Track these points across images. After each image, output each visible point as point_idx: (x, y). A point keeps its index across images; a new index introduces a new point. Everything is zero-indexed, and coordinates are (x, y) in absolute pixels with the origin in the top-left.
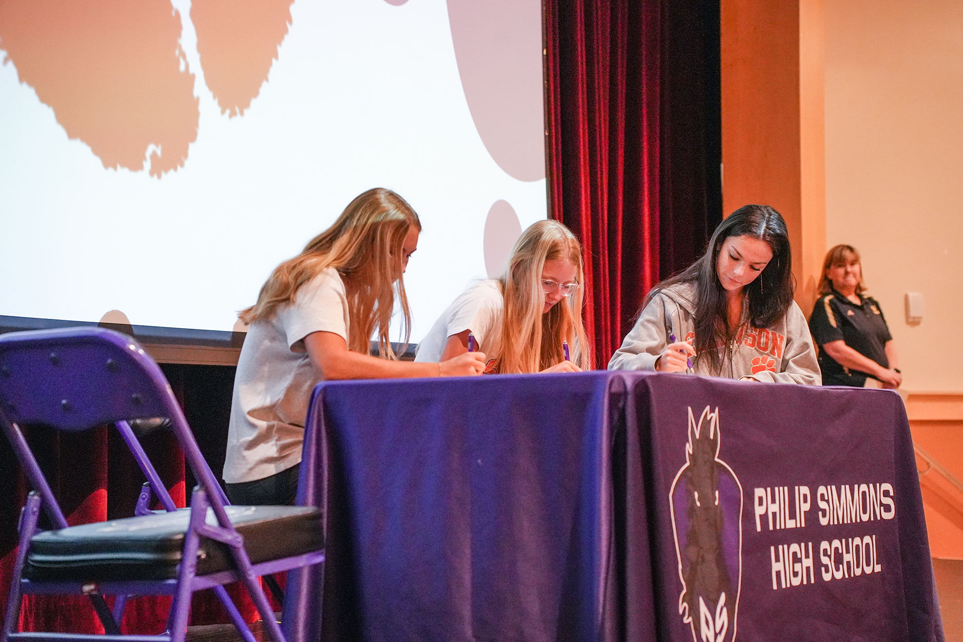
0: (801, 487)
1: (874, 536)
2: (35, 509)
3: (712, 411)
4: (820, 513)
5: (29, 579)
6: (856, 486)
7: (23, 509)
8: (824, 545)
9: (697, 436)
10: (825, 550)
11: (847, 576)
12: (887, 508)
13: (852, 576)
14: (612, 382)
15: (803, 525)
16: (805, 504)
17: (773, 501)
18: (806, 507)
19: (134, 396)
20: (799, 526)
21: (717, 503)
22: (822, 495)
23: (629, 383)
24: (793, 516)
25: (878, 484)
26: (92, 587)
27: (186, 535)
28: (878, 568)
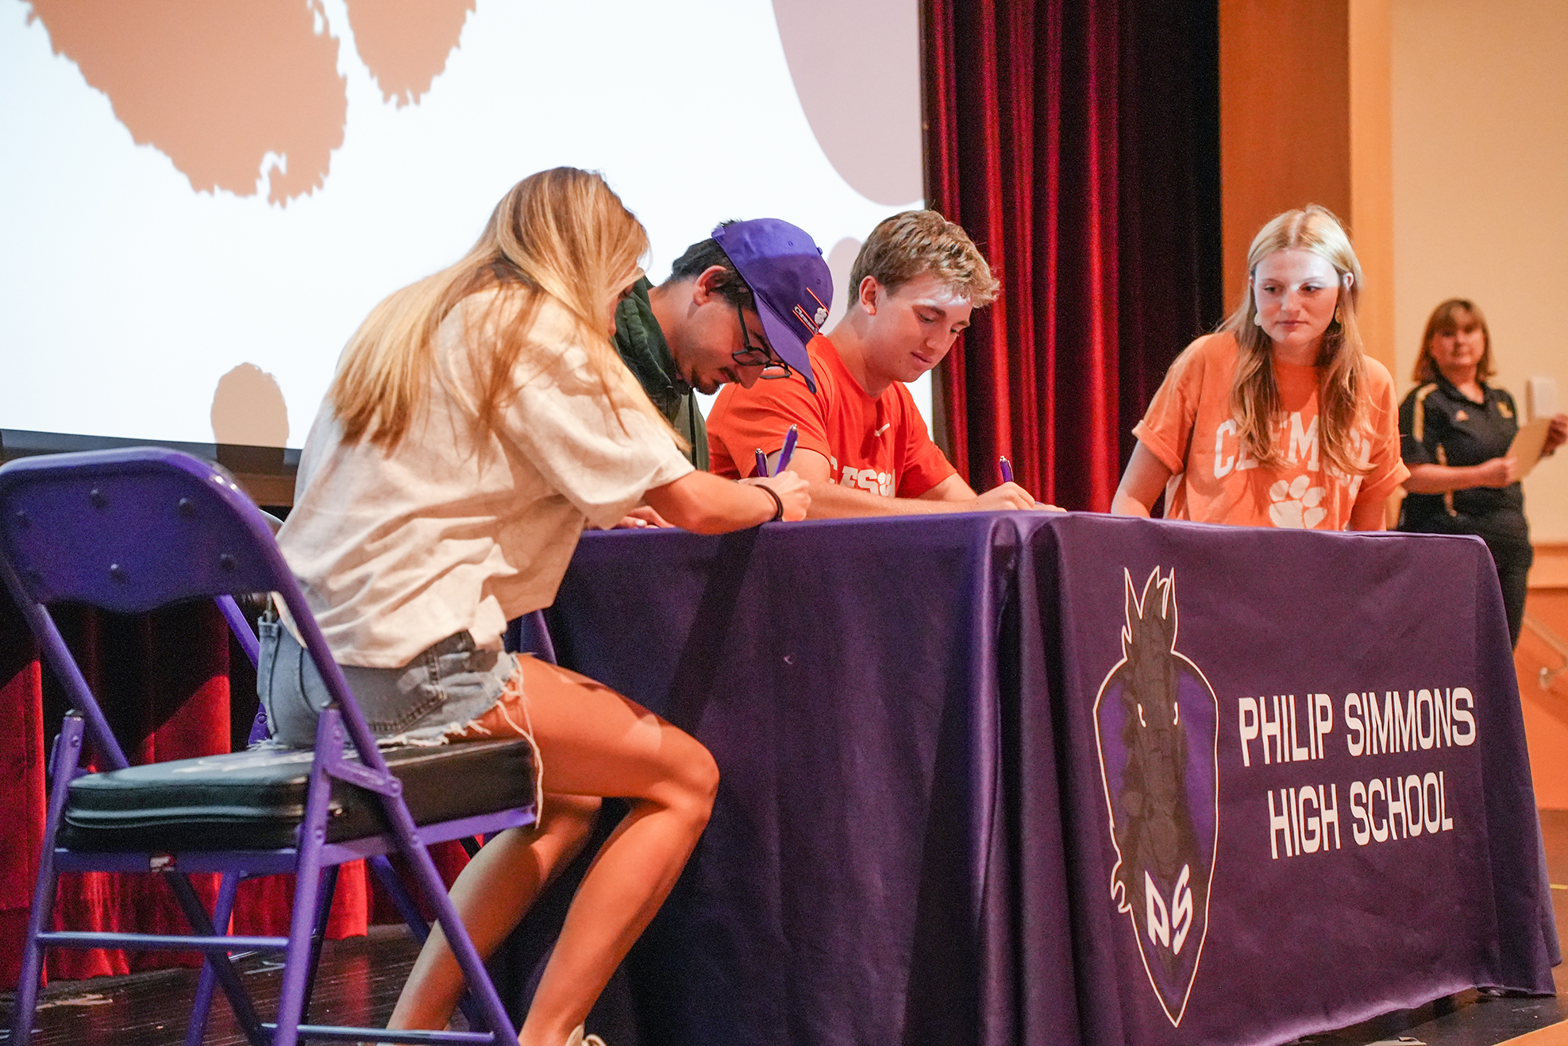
0: (1317, 696)
1: (1441, 773)
3: (1164, 574)
4: (1349, 737)
5: (68, 848)
6: (1411, 693)
7: (57, 737)
8: (1357, 787)
9: (1141, 615)
10: (1358, 796)
11: (1395, 838)
12: (1463, 728)
13: (1405, 836)
14: (996, 529)
15: (1321, 756)
16: (1324, 722)
17: (1270, 718)
18: (1325, 727)
19: (223, 556)
20: (1314, 757)
21: (1175, 722)
22: (1353, 708)
23: (1024, 529)
24: (1303, 742)
25: (1448, 690)
26: (166, 860)
27: (309, 777)
28: (1448, 824)
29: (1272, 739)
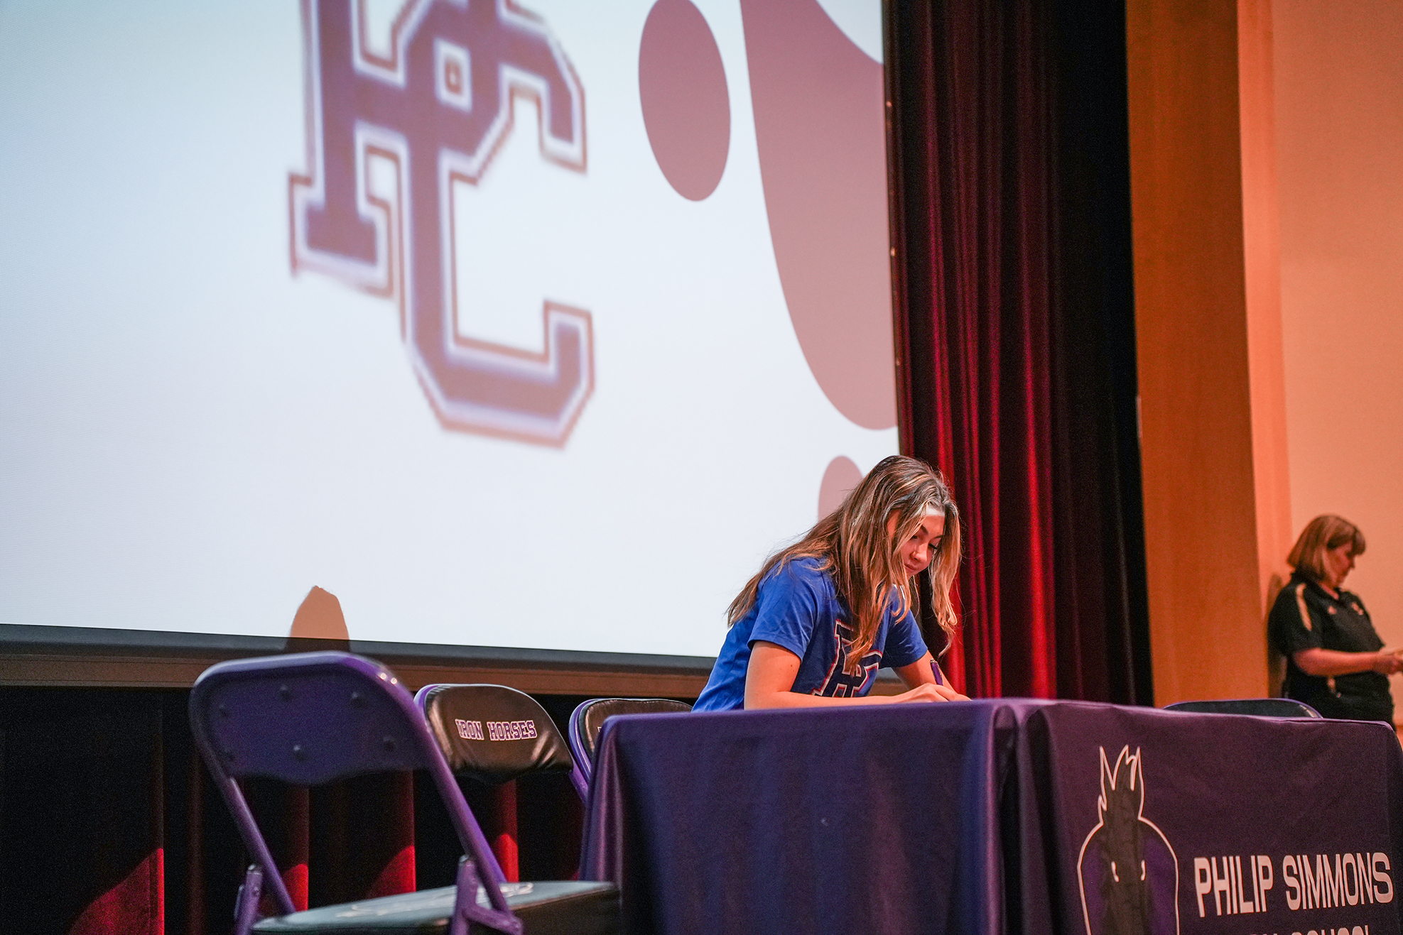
0: (1259, 857)
1: (1366, 927)
2: (256, 889)
3: (1132, 752)
4: (1288, 893)
6: (1338, 856)
7: (241, 888)
9: (1113, 787)
12: (1383, 888)
14: (997, 713)
15: (1264, 909)
16: (1266, 881)
17: (1221, 876)
18: (1267, 884)
19: (386, 739)
20: (1258, 910)
21: (1143, 878)
22: (1290, 868)
23: (1020, 715)
24: (1249, 896)
25: (1368, 854)
27: (451, 919)
29: (1223, 893)
